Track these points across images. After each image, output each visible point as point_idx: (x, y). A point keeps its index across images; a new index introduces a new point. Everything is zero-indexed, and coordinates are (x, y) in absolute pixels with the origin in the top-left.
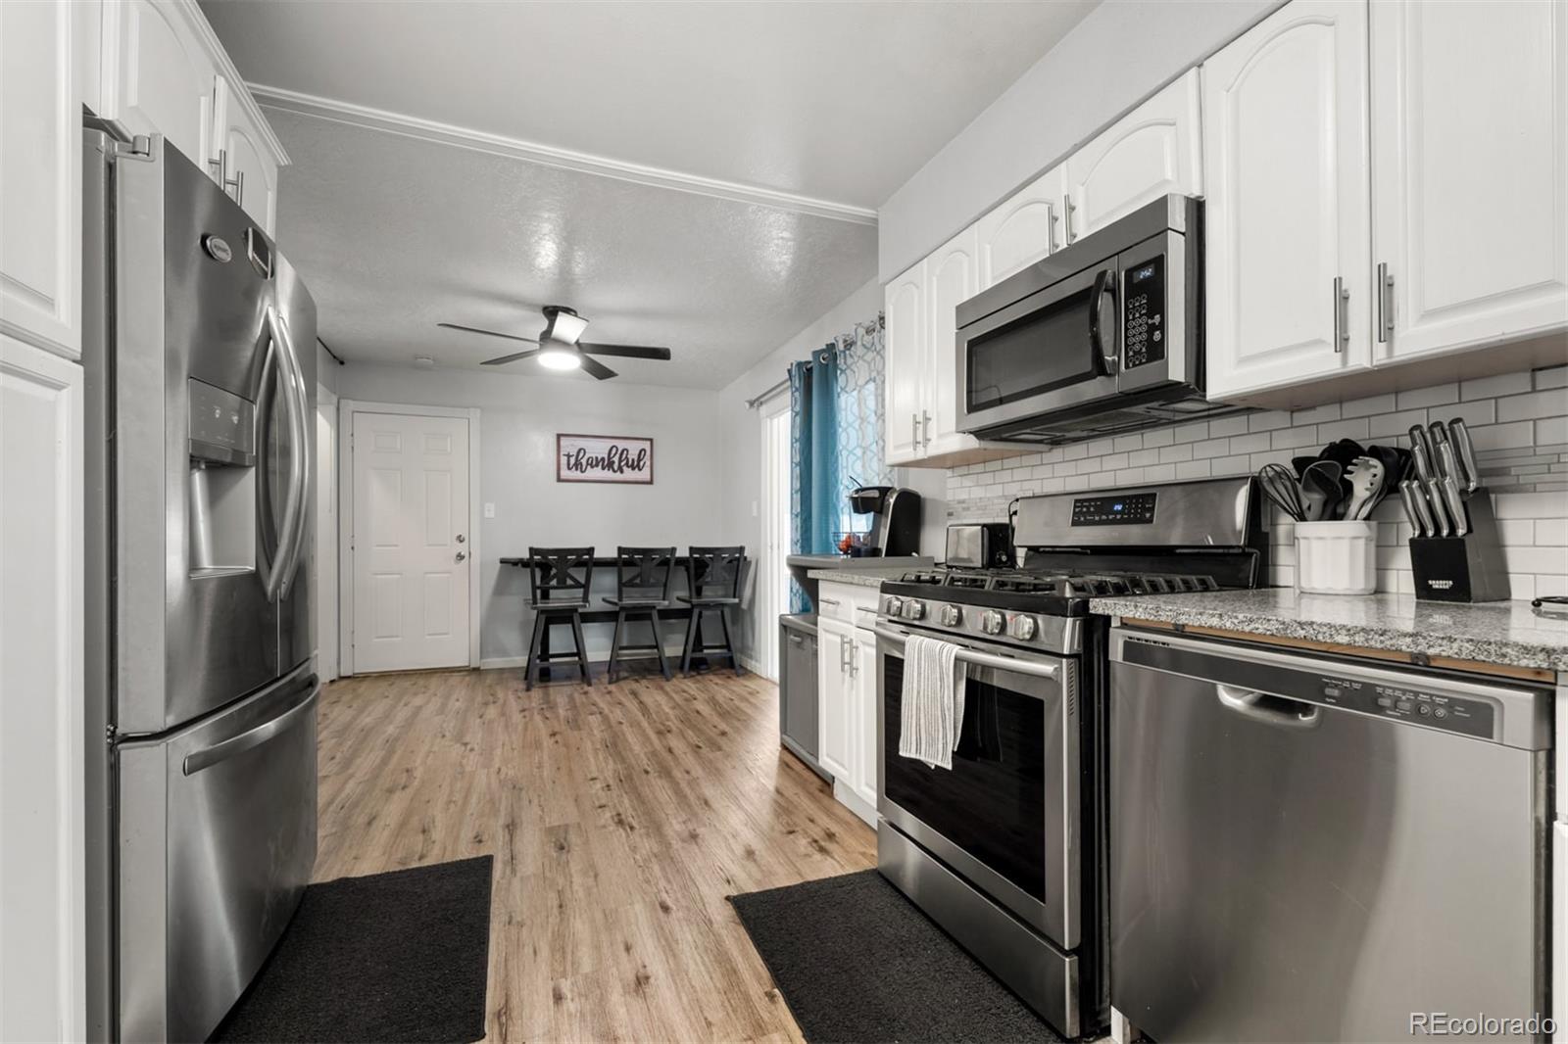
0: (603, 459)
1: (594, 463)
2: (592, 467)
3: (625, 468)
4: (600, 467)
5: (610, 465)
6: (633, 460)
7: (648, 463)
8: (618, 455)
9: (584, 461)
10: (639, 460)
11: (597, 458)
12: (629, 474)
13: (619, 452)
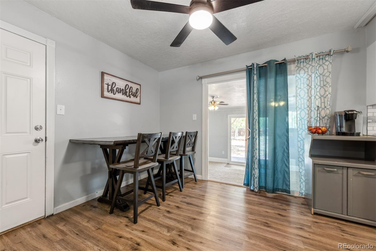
0: (123, 89)
1: (119, 91)
2: (118, 93)
3: (131, 95)
4: (122, 93)
5: (125, 93)
6: (134, 92)
7: (139, 95)
8: (128, 89)
9: (115, 89)
10: (136, 93)
11: (120, 88)
12: (133, 99)
13: (129, 88)
